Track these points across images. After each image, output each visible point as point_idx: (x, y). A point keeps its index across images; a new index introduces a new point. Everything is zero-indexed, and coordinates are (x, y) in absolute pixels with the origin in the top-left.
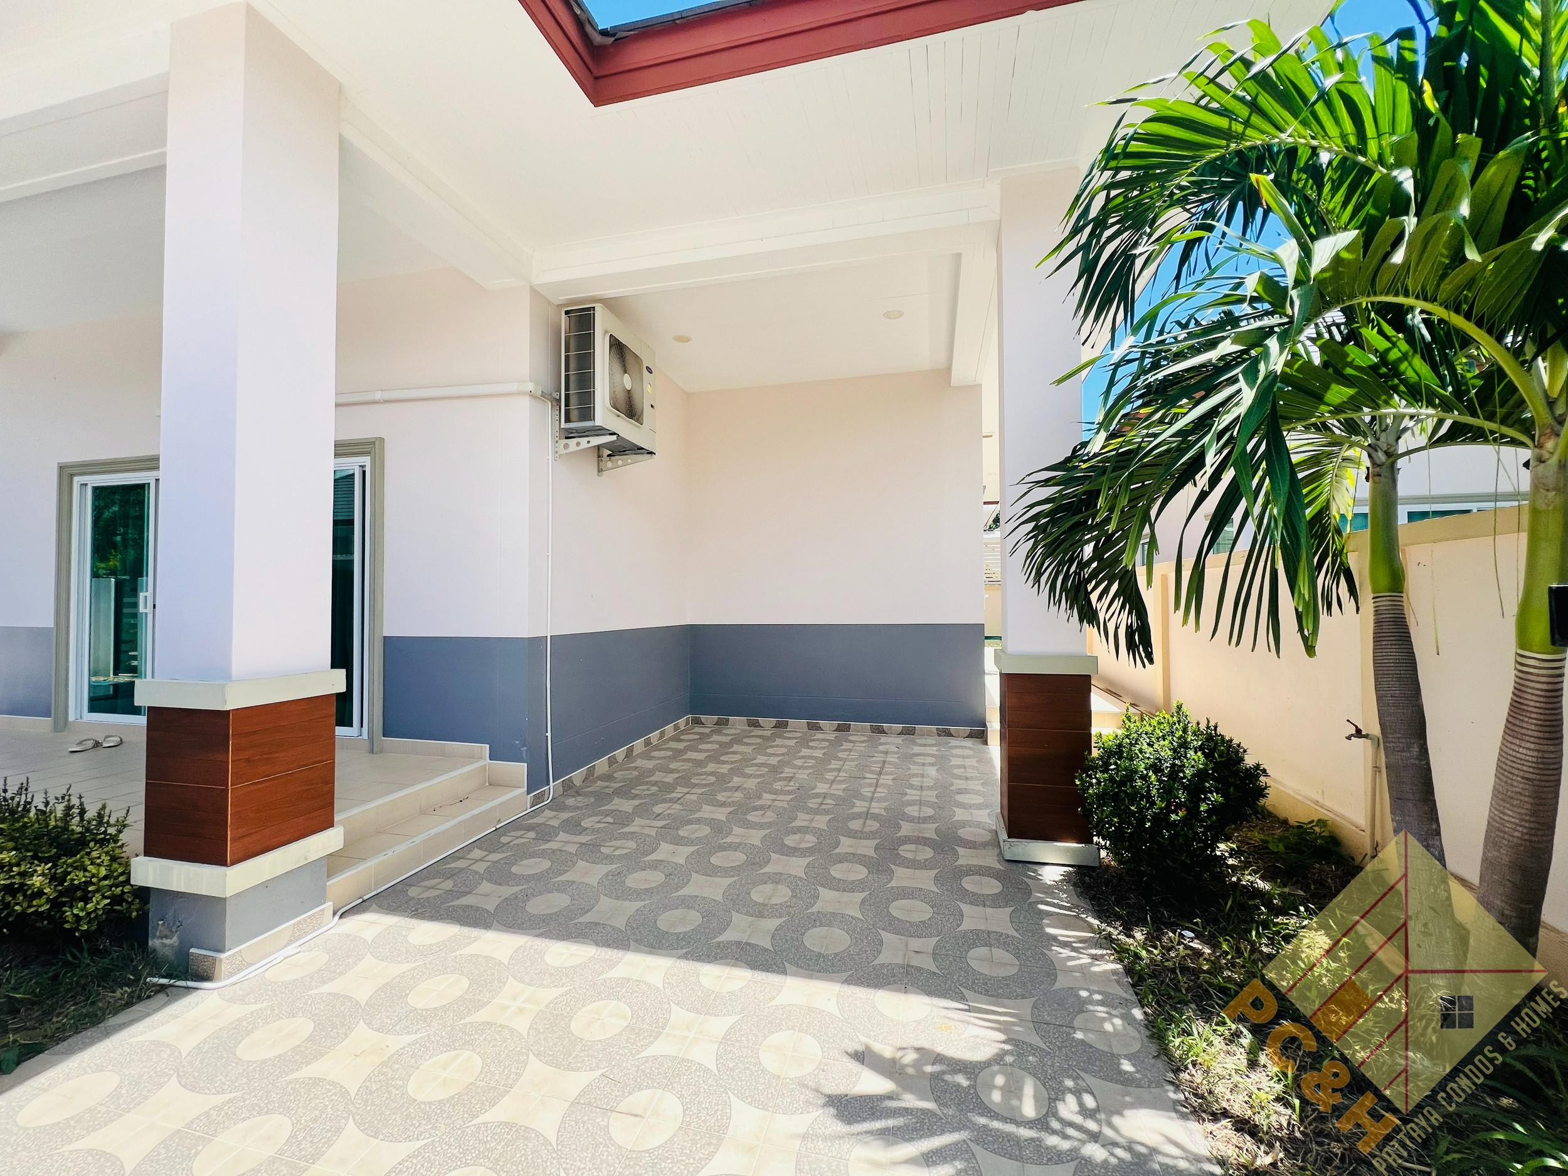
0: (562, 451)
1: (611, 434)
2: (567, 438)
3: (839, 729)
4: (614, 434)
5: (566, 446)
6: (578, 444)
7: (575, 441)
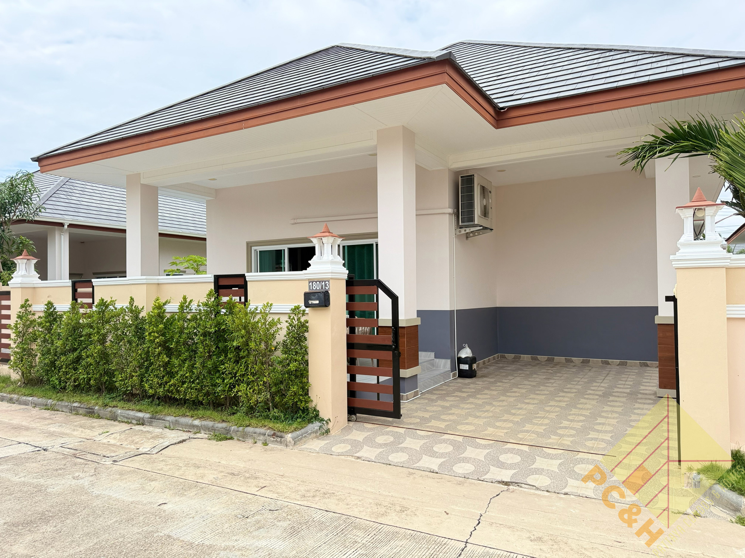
0: (458, 233)
1: (480, 226)
2: (460, 228)
3: (583, 362)
4: (482, 226)
5: (460, 231)
6: (465, 231)
7: (464, 229)
